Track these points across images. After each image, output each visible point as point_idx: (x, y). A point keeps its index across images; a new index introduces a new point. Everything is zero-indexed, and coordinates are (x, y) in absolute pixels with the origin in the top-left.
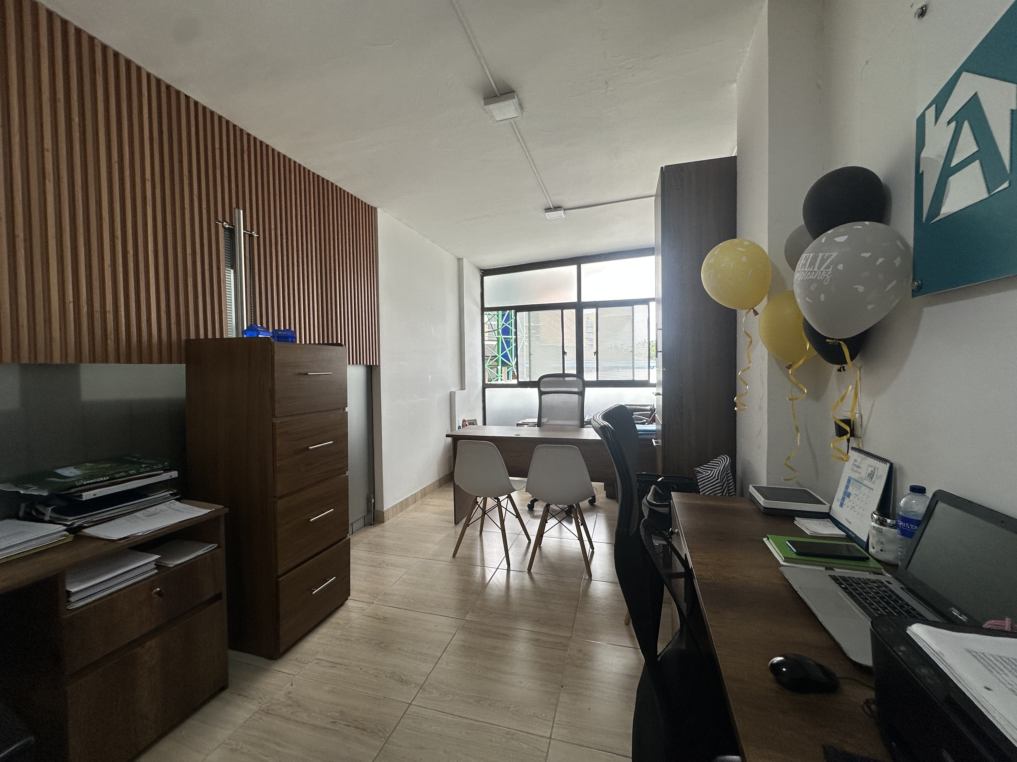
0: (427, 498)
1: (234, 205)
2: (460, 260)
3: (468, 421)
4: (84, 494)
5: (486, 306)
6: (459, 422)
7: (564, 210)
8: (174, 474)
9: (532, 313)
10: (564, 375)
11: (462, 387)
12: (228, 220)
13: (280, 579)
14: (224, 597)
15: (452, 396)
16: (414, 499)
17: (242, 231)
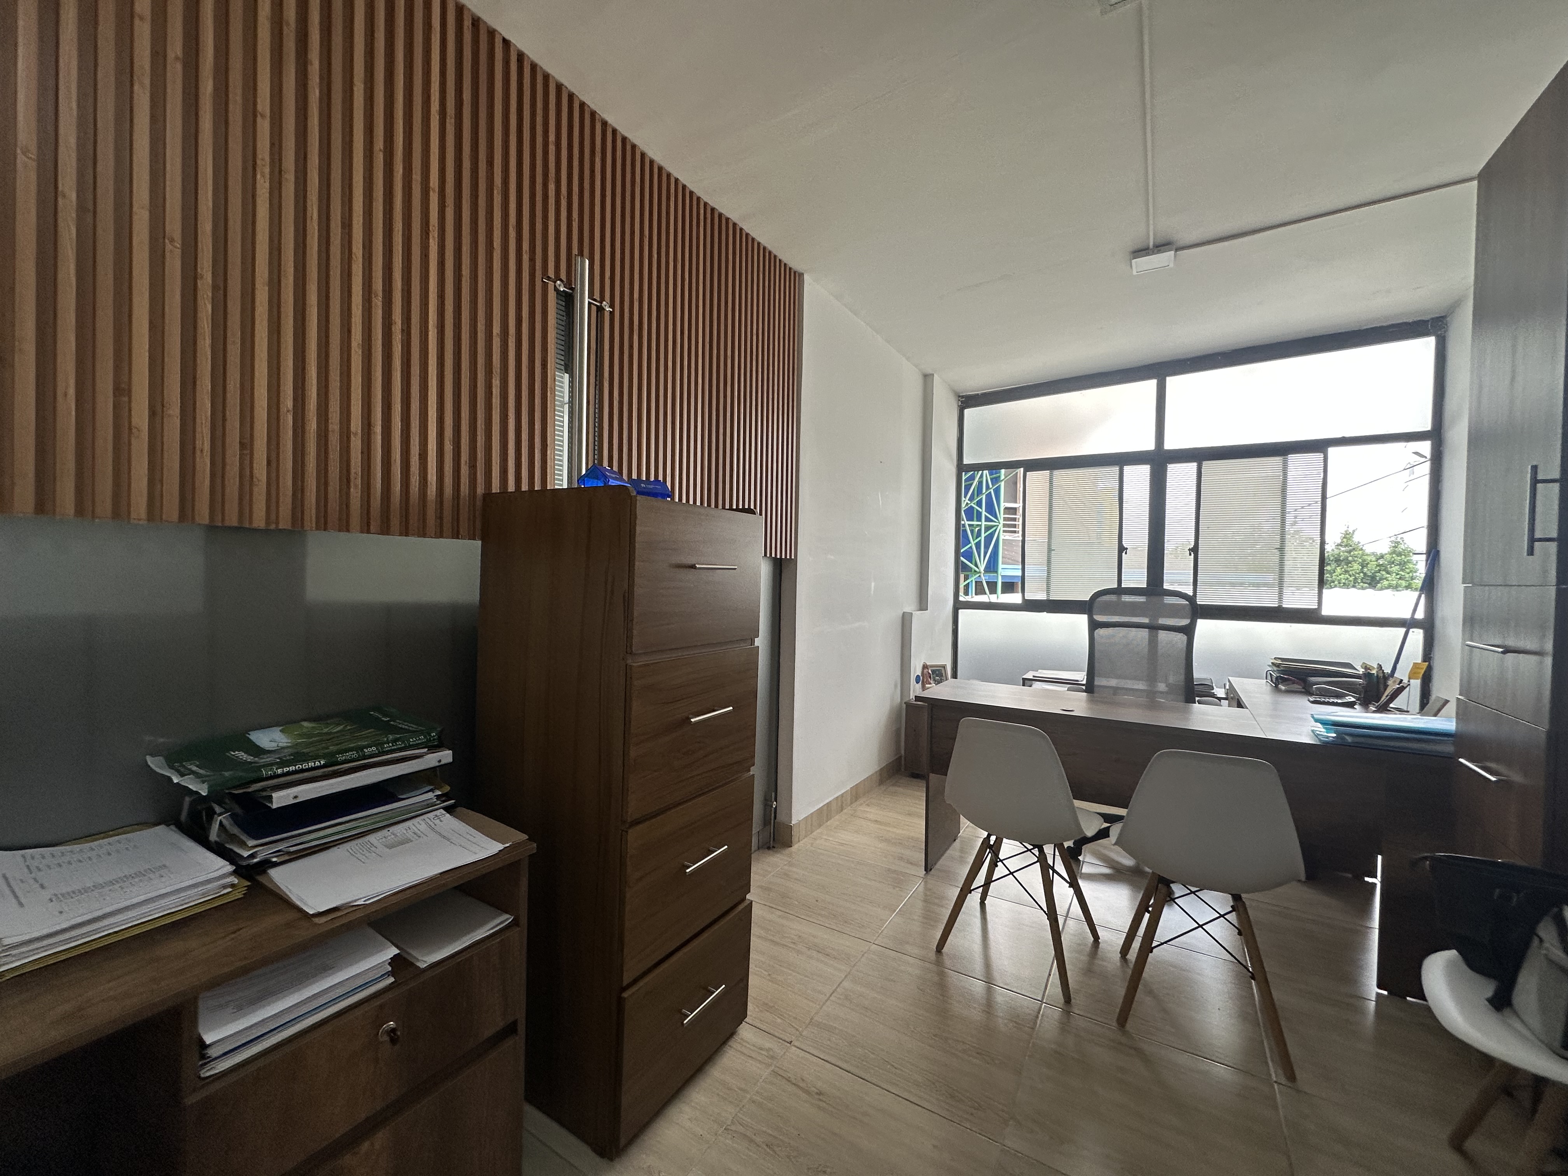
0: (861, 804)
1: (575, 251)
2: (927, 378)
3: (932, 666)
4: (275, 795)
5: (966, 461)
6: (916, 669)
7: (1177, 250)
8: (446, 756)
9: (1056, 473)
10: (1120, 591)
11: (923, 605)
12: (563, 276)
13: (625, 995)
14: (522, 1028)
15: (906, 621)
16: (840, 804)
17: (587, 300)
